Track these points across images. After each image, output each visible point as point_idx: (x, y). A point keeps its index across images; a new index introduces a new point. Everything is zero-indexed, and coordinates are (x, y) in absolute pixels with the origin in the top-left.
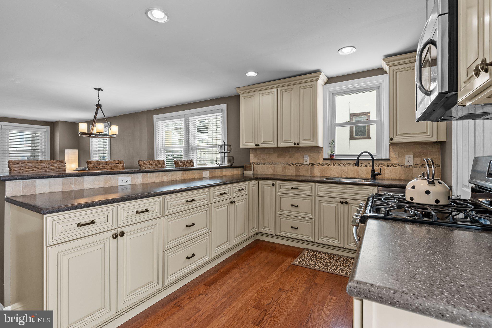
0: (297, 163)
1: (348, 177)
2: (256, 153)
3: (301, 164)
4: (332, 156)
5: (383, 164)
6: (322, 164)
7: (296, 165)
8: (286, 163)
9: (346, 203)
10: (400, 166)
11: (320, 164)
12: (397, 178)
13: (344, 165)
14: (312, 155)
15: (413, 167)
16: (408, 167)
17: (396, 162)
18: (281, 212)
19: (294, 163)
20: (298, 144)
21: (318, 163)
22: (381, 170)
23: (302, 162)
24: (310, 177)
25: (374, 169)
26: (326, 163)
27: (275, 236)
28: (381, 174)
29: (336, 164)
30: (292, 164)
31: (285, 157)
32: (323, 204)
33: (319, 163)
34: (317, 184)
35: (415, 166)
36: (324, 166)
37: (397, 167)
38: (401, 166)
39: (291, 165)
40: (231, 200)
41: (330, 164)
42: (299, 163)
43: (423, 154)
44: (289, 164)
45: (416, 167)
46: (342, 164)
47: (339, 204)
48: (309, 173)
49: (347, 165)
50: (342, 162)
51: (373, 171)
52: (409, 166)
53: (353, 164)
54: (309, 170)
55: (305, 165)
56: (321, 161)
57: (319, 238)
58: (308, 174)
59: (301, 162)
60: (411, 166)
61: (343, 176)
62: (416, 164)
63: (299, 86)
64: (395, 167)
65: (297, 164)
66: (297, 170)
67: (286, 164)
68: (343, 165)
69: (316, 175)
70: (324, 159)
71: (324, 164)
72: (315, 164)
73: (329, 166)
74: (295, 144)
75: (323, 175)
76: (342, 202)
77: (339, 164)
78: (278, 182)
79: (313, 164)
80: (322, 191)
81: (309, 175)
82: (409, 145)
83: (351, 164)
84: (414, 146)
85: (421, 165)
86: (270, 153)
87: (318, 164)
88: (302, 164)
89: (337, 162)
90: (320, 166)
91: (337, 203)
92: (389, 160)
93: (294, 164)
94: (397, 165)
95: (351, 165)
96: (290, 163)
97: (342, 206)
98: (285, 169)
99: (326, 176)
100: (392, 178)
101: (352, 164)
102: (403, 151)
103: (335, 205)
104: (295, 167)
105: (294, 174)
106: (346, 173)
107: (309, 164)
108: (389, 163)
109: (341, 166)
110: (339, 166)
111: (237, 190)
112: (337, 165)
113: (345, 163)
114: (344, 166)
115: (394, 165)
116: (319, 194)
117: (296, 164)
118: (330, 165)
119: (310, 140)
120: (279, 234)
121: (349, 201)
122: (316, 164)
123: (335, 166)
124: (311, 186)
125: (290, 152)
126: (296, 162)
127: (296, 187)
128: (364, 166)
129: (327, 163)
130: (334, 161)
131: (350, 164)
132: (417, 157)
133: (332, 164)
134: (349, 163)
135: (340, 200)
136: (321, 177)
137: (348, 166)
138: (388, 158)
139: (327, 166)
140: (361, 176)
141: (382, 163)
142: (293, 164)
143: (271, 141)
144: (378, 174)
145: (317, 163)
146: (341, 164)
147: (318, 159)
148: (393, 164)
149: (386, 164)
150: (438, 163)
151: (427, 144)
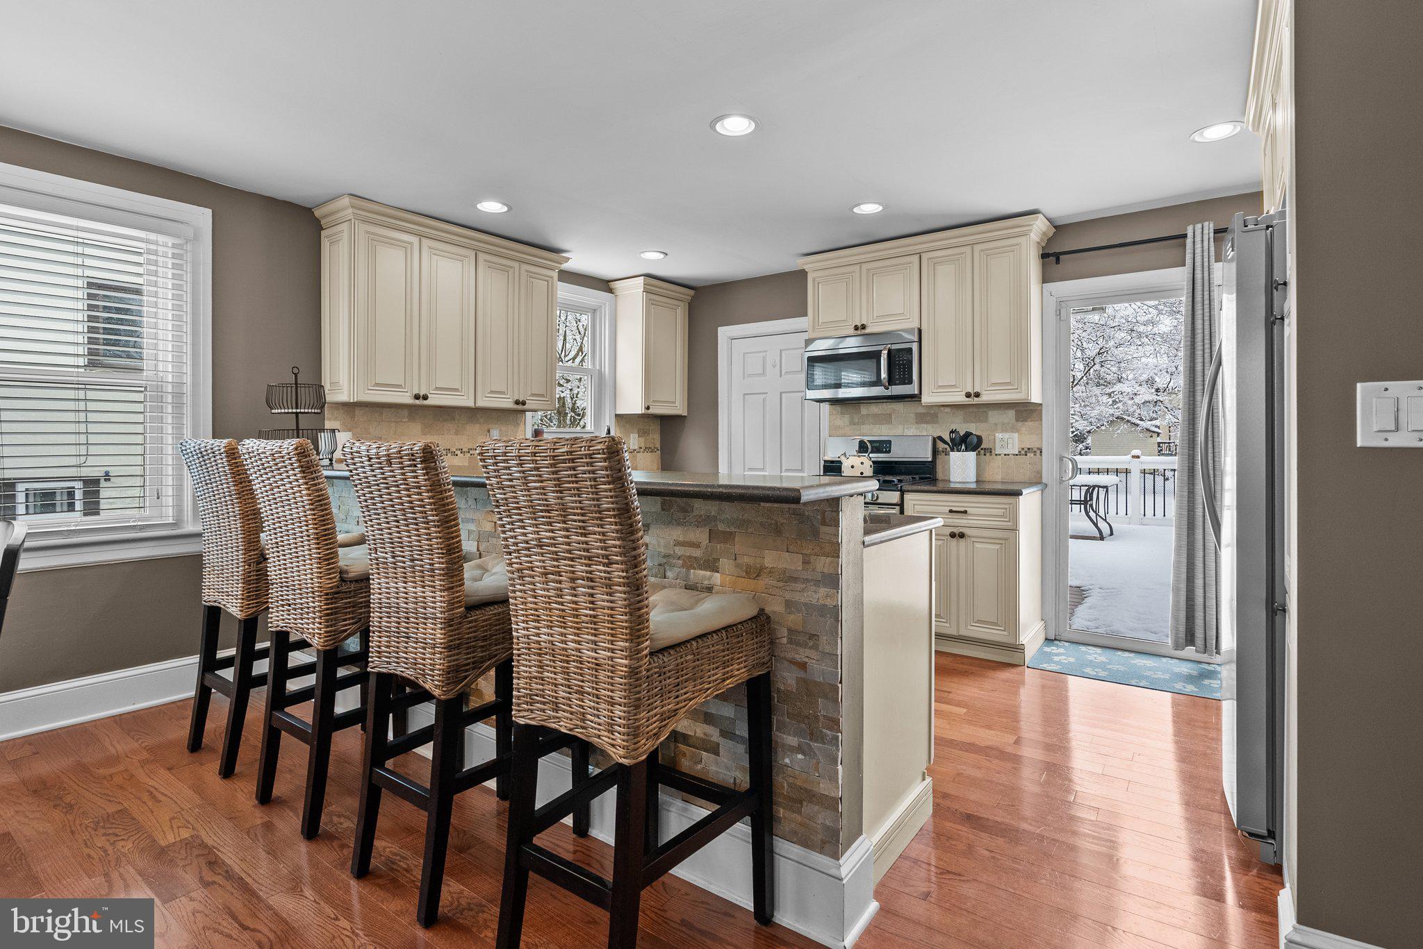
0: (471, 449)
4: (537, 432)
7: (469, 455)
15: (637, 452)
16: (632, 453)
19: (464, 450)
20: (524, 403)
30: (459, 452)
31: (443, 434)
35: (639, 450)
39: (457, 455)
42: (475, 449)
43: (645, 432)
44: (451, 452)
45: (640, 452)
60: (635, 450)
62: (640, 448)
63: (524, 267)
65: (470, 452)
66: (473, 465)
67: (444, 452)
74: (517, 403)
82: (633, 419)
84: (637, 419)
85: (644, 448)
96: (454, 450)
102: (628, 426)
104: (467, 459)
126: (470, 447)
132: (641, 436)
143: (457, 390)
150: (658, 446)
151: (649, 417)
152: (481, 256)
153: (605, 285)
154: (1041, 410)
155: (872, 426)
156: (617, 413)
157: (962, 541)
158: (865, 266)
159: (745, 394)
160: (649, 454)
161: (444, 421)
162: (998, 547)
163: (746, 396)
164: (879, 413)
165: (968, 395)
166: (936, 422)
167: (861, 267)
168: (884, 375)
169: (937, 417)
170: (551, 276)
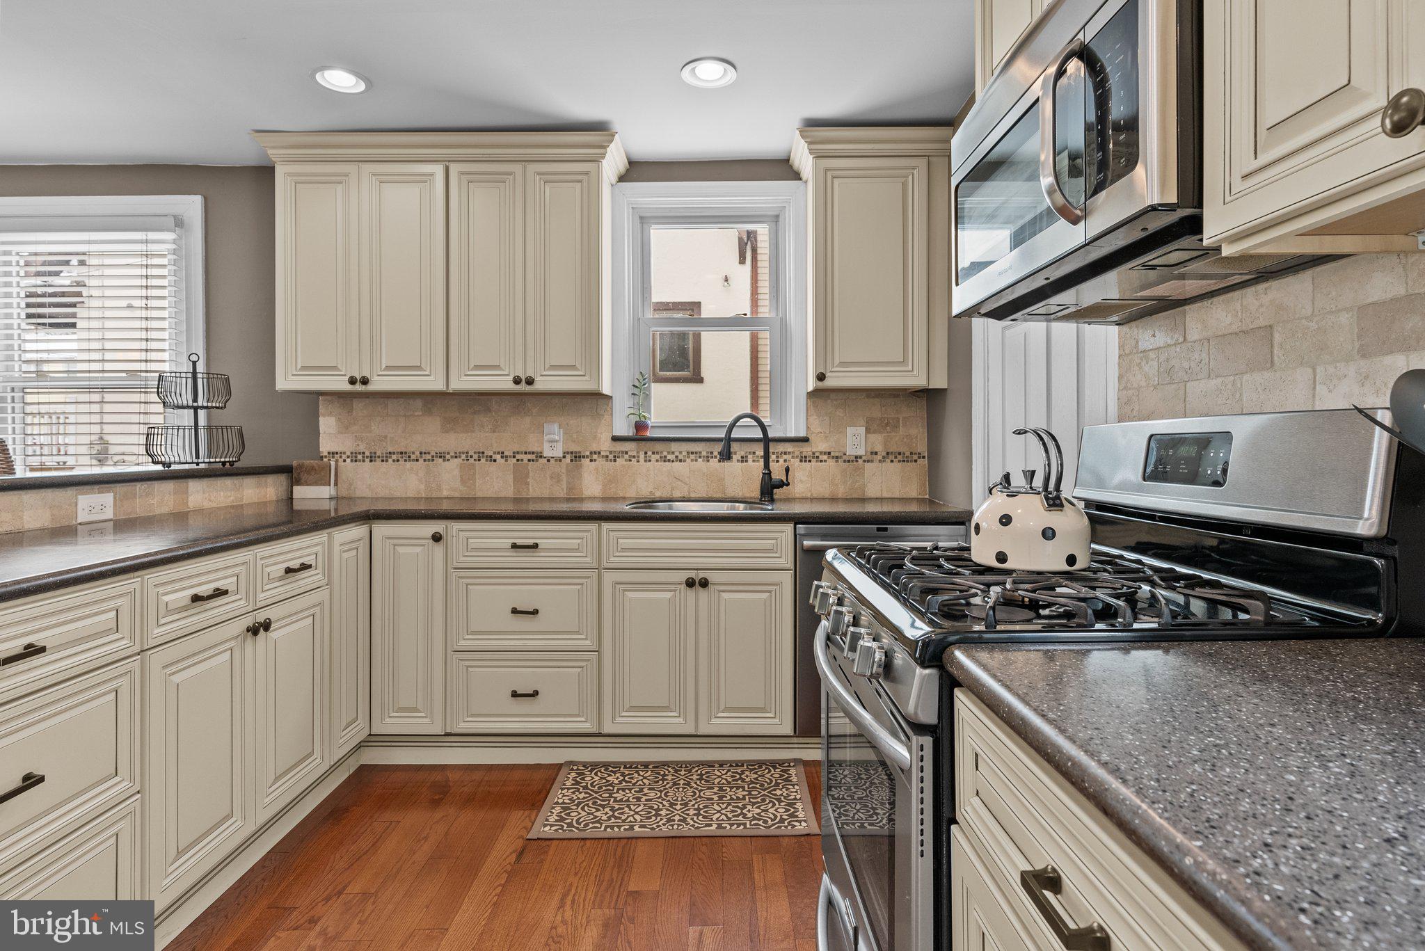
0: (518, 453)
1: (693, 495)
2: (350, 412)
3: (533, 457)
4: (640, 426)
5: (789, 453)
6: (608, 453)
7: (515, 461)
8: (475, 453)
9: (704, 584)
10: (833, 457)
11: (602, 453)
12: (827, 496)
13: (681, 457)
14: (573, 422)
15: (864, 461)
16: (853, 461)
17: (823, 447)
18: (469, 643)
20: (530, 382)
21: (595, 453)
22: (787, 470)
23: (539, 450)
24: (568, 500)
25: (769, 470)
26: (623, 452)
27: (449, 738)
28: (788, 484)
29: (653, 453)
30: (500, 456)
31: (473, 432)
32: (630, 594)
33: (599, 453)
34: (606, 526)
35: (870, 457)
36: (615, 461)
37: (825, 461)
38: (837, 457)
39: (495, 461)
40: (249, 621)
41: (635, 453)
42: (526, 453)
43: (887, 425)
44: (487, 456)
45: (872, 461)
46: (673, 453)
47: (682, 591)
48: (564, 486)
49: (689, 457)
50: (674, 447)
51: (767, 475)
52: (856, 457)
53: (707, 452)
54: (564, 477)
55: (548, 461)
56: (605, 445)
57: (614, 718)
58: (560, 491)
59: (535, 449)
60: (861, 457)
61: (677, 494)
62: (872, 453)
63: (532, 168)
64: (821, 461)
65: (518, 457)
66: (521, 477)
67: (476, 457)
68: (677, 457)
69: (587, 493)
70: (615, 439)
71: (615, 457)
72: (584, 457)
73: (630, 461)
74: (517, 381)
75: (611, 493)
76: (690, 583)
77: (665, 453)
78: (455, 526)
79: (577, 457)
80: (624, 550)
81: (562, 496)
82: (855, 399)
83: (700, 453)
84: (867, 400)
85: (884, 454)
86: (409, 414)
87: (595, 457)
88: (537, 457)
89: (659, 447)
90: (601, 462)
91: (673, 587)
92: (805, 440)
93: (507, 457)
94: (825, 457)
95: (700, 457)
96: (491, 453)
97: (691, 594)
98: (474, 474)
99: (621, 495)
100: (815, 496)
101: (704, 454)
102: (840, 413)
103: (669, 595)
104: (512, 466)
105: (509, 492)
106: (686, 484)
107: (564, 457)
108: (806, 449)
109: (669, 461)
110: (665, 461)
111: (279, 569)
112: (658, 457)
113: (681, 453)
114: (680, 461)
115: (818, 457)
116: (612, 559)
117: (514, 457)
118: (634, 457)
119: (573, 367)
120: (463, 727)
121: (712, 576)
122: (587, 457)
123: (650, 461)
124: (584, 535)
125: (490, 411)
126: (516, 450)
127: (531, 542)
128: (738, 461)
129: (627, 453)
130: (649, 444)
131: (696, 453)
132: (874, 432)
133: (642, 455)
134: (694, 450)
135: (685, 575)
136: (604, 499)
137: (692, 460)
138: (802, 434)
139: (626, 460)
140: (733, 492)
141: (789, 450)
142: (502, 457)
143: (419, 368)
144: (781, 484)
145: (591, 453)
146: (669, 453)
147: (595, 437)
148: (817, 454)
149: (797, 453)
150: (922, 448)
151: (898, 396)
153: (783, 169)
156: (809, 389)
160: (896, 464)
161: (474, 413)
170: (587, 174)
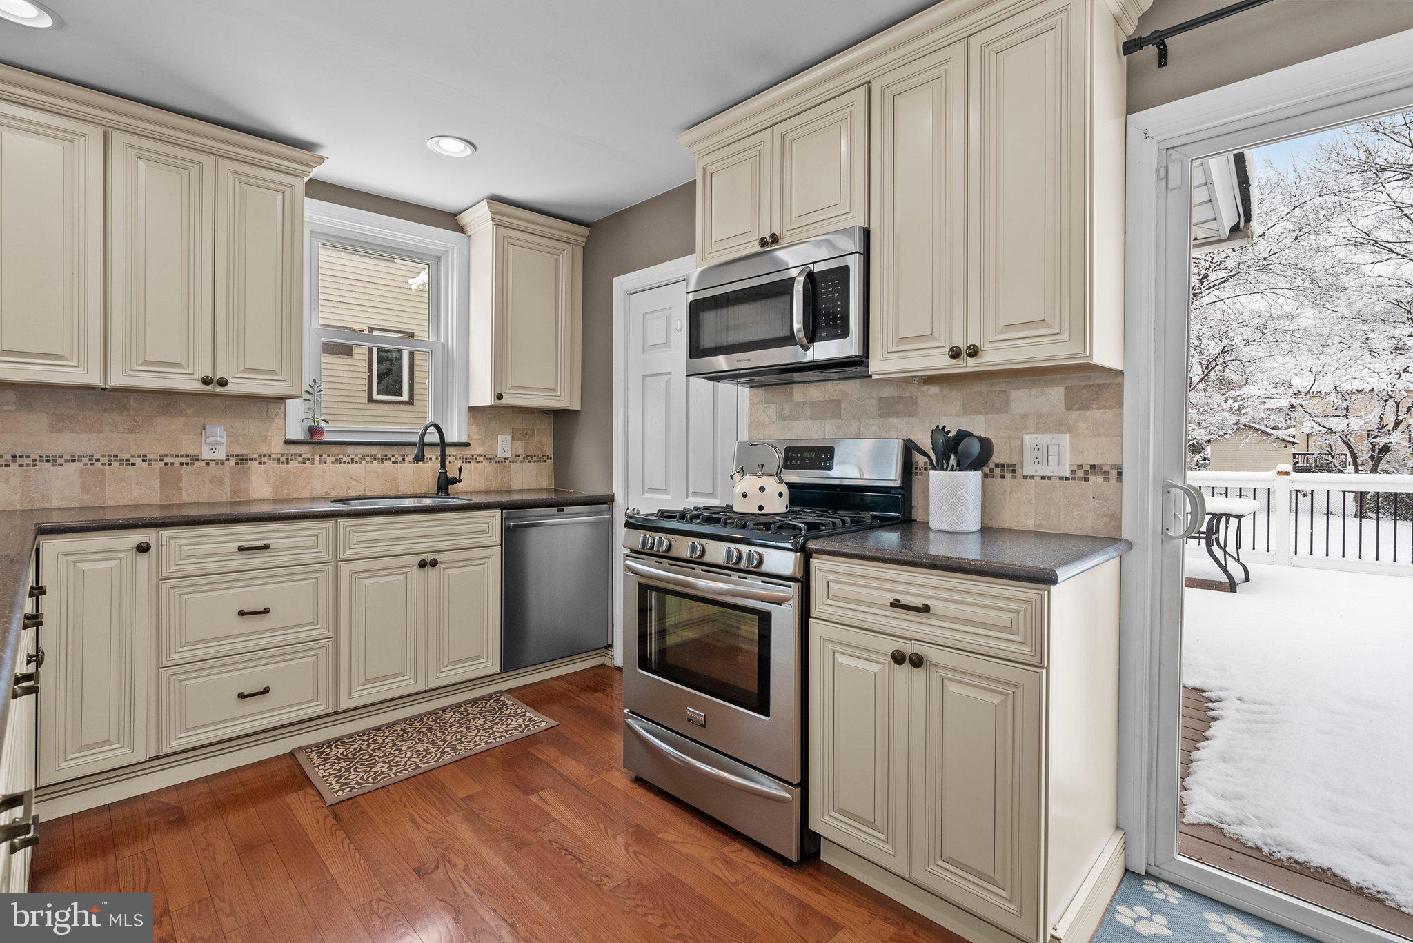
0: (167, 456)
1: (369, 494)
3: (187, 459)
4: (314, 431)
5: (453, 455)
6: (279, 456)
7: (162, 464)
8: (103, 455)
9: (434, 563)
10: (487, 459)
11: (273, 456)
12: (483, 489)
13: (356, 459)
14: (239, 424)
15: (510, 462)
16: (502, 462)
17: (480, 451)
19: (149, 456)
20: (223, 383)
21: (265, 456)
22: (460, 470)
23: (195, 452)
24: (232, 503)
25: (445, 470)
26: (296, 455)
28: (460, 481)
29: (329, 456)
30: (140, 460)
31: (101, 432)
32: (365, 581)
33: (270, 456)
34: (342, 522)
35: (514, 459)
36: (287, 463)
37: (482, 462)
38: (490, 459)
39: (133, 464)
41: (309, 456)
42: (177, 456)
43: (526, 434)
44: (121, 460)
45: (516, 462)
46: (349, 456)
47: (413, 572)
48: (228, 489)
49: (364, 459)
50: (350, 450)
51: (443, 474)
52: (505, 459)
53: (382, 455)
54: (227, 481)
55: (207, 464)
56: (277, 448)
57: (350, 694)
58: (223, 495)
59: (190, 452)
60: (508, 459)
61: (353, 493)
62: (516, 456)
64: (478, 462)
65: (166, 460)
66: (170, 481)
67: (106, 460)
68: (352, 459)
69: (255, 496)
70: (288, 442)
71: (287, 459)
72: (251, 460)
73: (304, 463)
74: (206, 381)
75: (284, 494)
76: (422, 565)
77: (341, 456)
79: (243, 460)
80: (359, 542)
81: (224, 499)
82: (504, 414)
83: (375, 455)
84: (512, 415)
85: (524, 456)
87: (265, 459)
88: (192, 460)
89: (334, 450)
90: (271, 465)
92: (467, 445)
93: (150, 460)
94: (481, 459)
95: (375, 459)
96: (128, 456)
97: (421, 573)
98: (103, 480)
99: (295, 496)
100: (474, 489)
101: (379, 456)
102: (492, 424)
103: (402, 577)
104: (158, 471)
105: (156, 498)
106: (361, 483)
107: (227, 460)
108: (467, 452)
109: (345, 463)
110: (340, 463)
112: (333, 459)
113: (356, 455)
114: (356, 463)
115: (476, 459)
116: (348, 551)
117: (161, 460)
118: (308, 459)
120: (176, 745)
121: (440, 557)
122: (256, 460)
123: (325, 463)
124: (320, 532)
125: (127, 409)
126: (163, 452)
127: (261, 543)
128: (410, 462)
129: (300, 456)
130: (324, 447)
131: (371, 456)
132: (518, 440)
133: (317, 458)
134: (369, 453)
136: (275, 501)
137: (368, 462)
138: (464, 440)
139: (300, 463)
140: (404, 489)
141: (453, 453)
142: (144, 461)
143: (59, 357)
144: (455, 481)
145: (260, 456)
146: (345, 455)
147: (265, 440)
148: (475, 457)
149: (460, 456)
150: (550, 451)
151: (533, 413)
152: (117, 139)
153: (450, 220)
154: (1121, 385)
155: (810, 422)
156: (470, 406)
157: (919, 674)
158: (778, 129)
159: (645, 376)
160: (532, 464)
161: (105, 410)
162: (996, 699)
163: (647, 379)
164: (821, 399)
165: (955, 354)
166: (913, 414)
167: (772, 133)
168: (798, 325)
169: (915, 404)
170: (290, 186)
